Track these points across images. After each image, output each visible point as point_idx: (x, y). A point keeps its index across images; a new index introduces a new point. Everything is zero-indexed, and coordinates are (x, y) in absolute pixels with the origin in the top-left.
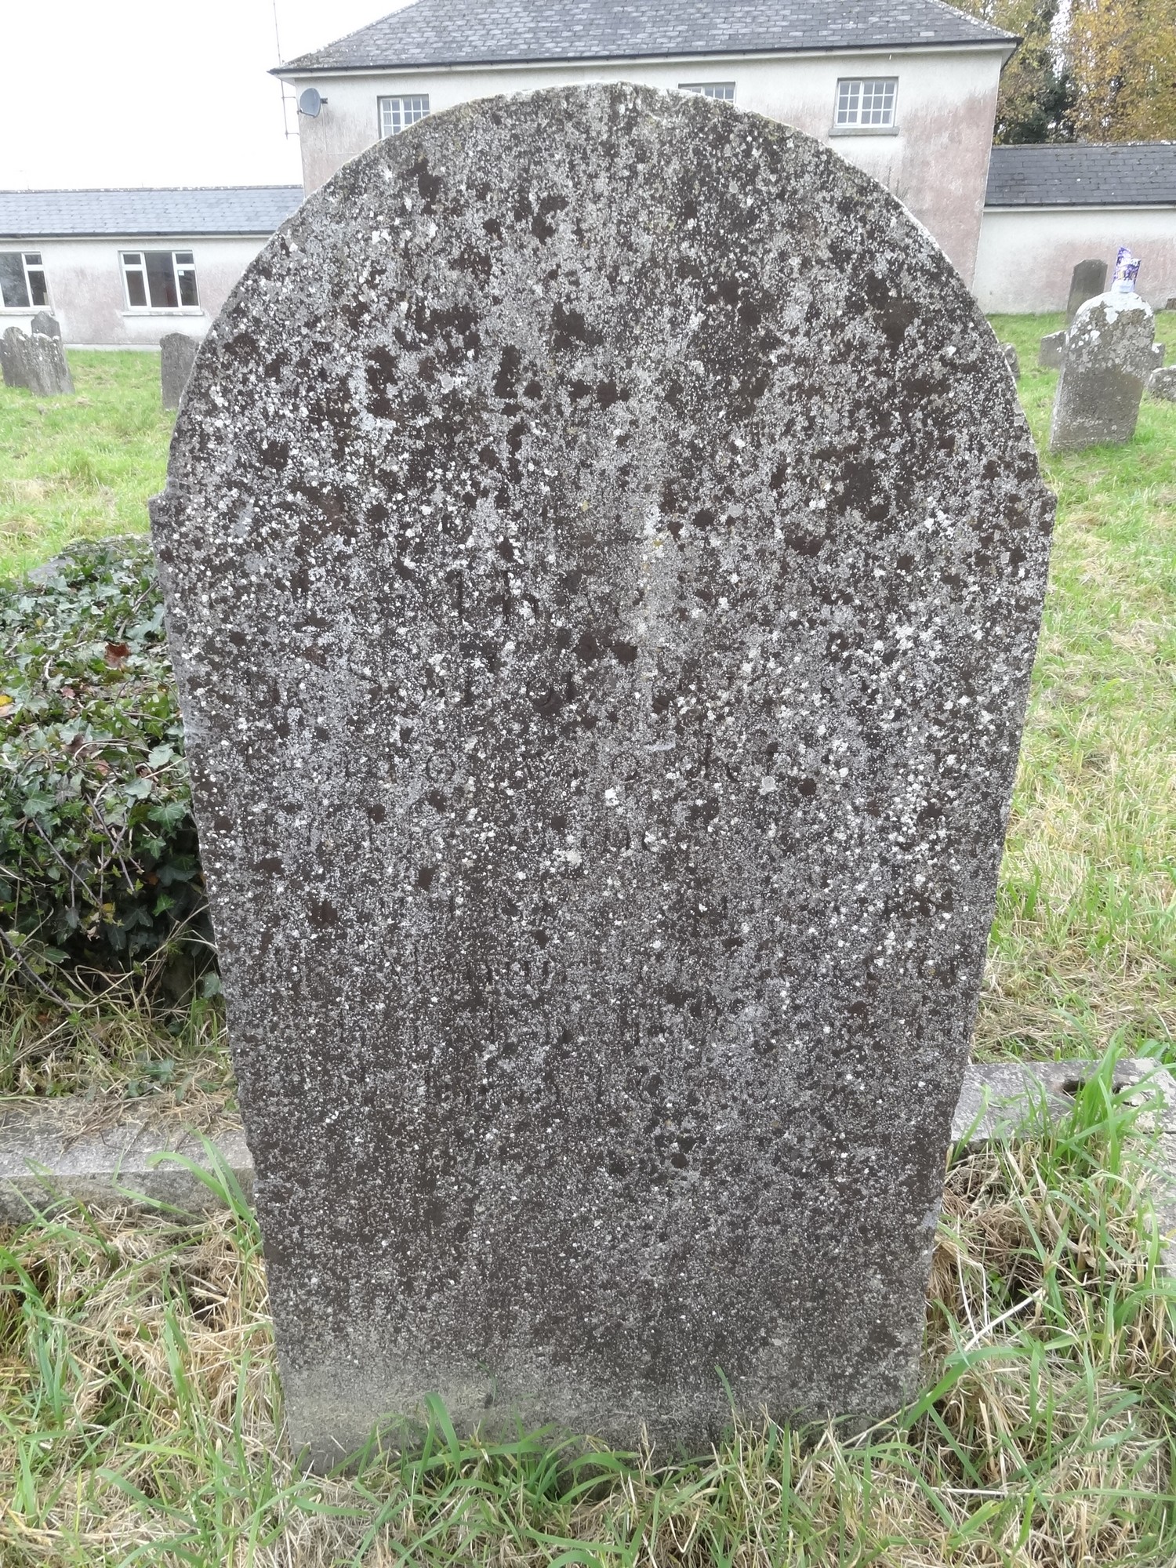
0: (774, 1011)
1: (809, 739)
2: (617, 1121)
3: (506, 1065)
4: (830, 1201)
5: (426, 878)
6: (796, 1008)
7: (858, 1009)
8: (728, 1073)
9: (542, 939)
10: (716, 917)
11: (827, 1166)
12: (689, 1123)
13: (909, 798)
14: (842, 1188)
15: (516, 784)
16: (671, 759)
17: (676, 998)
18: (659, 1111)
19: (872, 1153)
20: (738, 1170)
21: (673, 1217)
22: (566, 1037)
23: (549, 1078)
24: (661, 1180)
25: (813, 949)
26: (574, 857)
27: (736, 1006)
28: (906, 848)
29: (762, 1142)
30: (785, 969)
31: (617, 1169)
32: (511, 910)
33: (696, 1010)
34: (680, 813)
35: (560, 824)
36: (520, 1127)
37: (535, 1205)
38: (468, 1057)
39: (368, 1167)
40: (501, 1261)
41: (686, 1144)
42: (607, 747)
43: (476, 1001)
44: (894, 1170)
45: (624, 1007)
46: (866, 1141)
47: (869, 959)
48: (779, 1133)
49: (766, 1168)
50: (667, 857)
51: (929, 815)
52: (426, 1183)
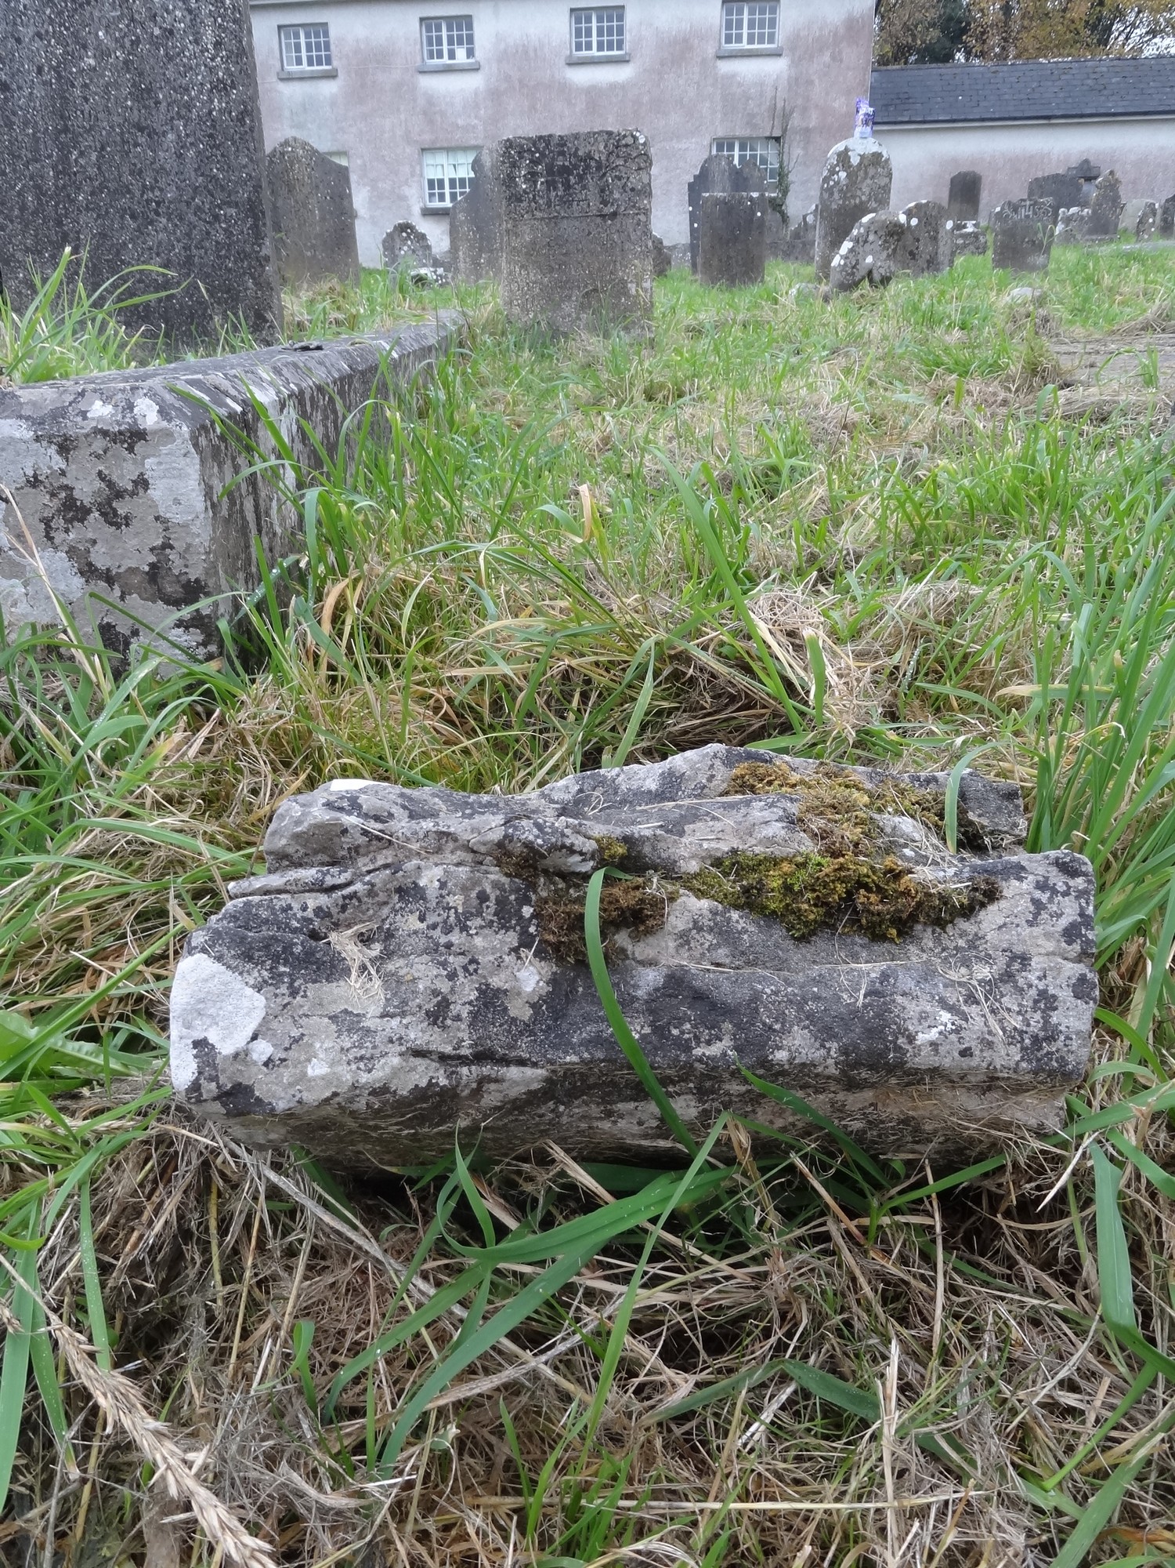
0: (179, 136)
1: (167, 11)
2: (129, 191)
3: (82, 161)
4: (221, 237)
5: (40, 70)
6: (187, 135)
7: (211, 136)
8: (168, 167)
9: (87, 100)
10: (149, 90)
11: (216, 217)
12: (158, 193)
13: (209, 37)
14: (225, 230)
15: (67, 29)
16: (120, 18)
17: (141, 129)
18: (144, 186)
19: (233, 211)
20: (181, 219)
21: (160, 243)
22: (103, 148)
23: (99, 168)
24: (151, 223)
25: (189, 107)
26: (92, 62)
27: (164, 134)
28: (212, 60)
29: (188, 204)
30: (180, 117)
31: (133, 217)
32: (73, 86)
33: (149, 135)
34: (128, 44)
35: (85, 47)
36: (92, 194)
37: (103, 235)
38: (67, 158)
39: (35, 213)
40: (94, 265)
41: (158, 204)
42: (96, 14)
43: (66, 130)
44: (244, 221)
45: (122, 134)
46: (229, 204)
47: (210, 113)
48: (193, 199)
49: (193, 219)
50: (126, 62)
51: (218, 45)
52: (59, 224)
